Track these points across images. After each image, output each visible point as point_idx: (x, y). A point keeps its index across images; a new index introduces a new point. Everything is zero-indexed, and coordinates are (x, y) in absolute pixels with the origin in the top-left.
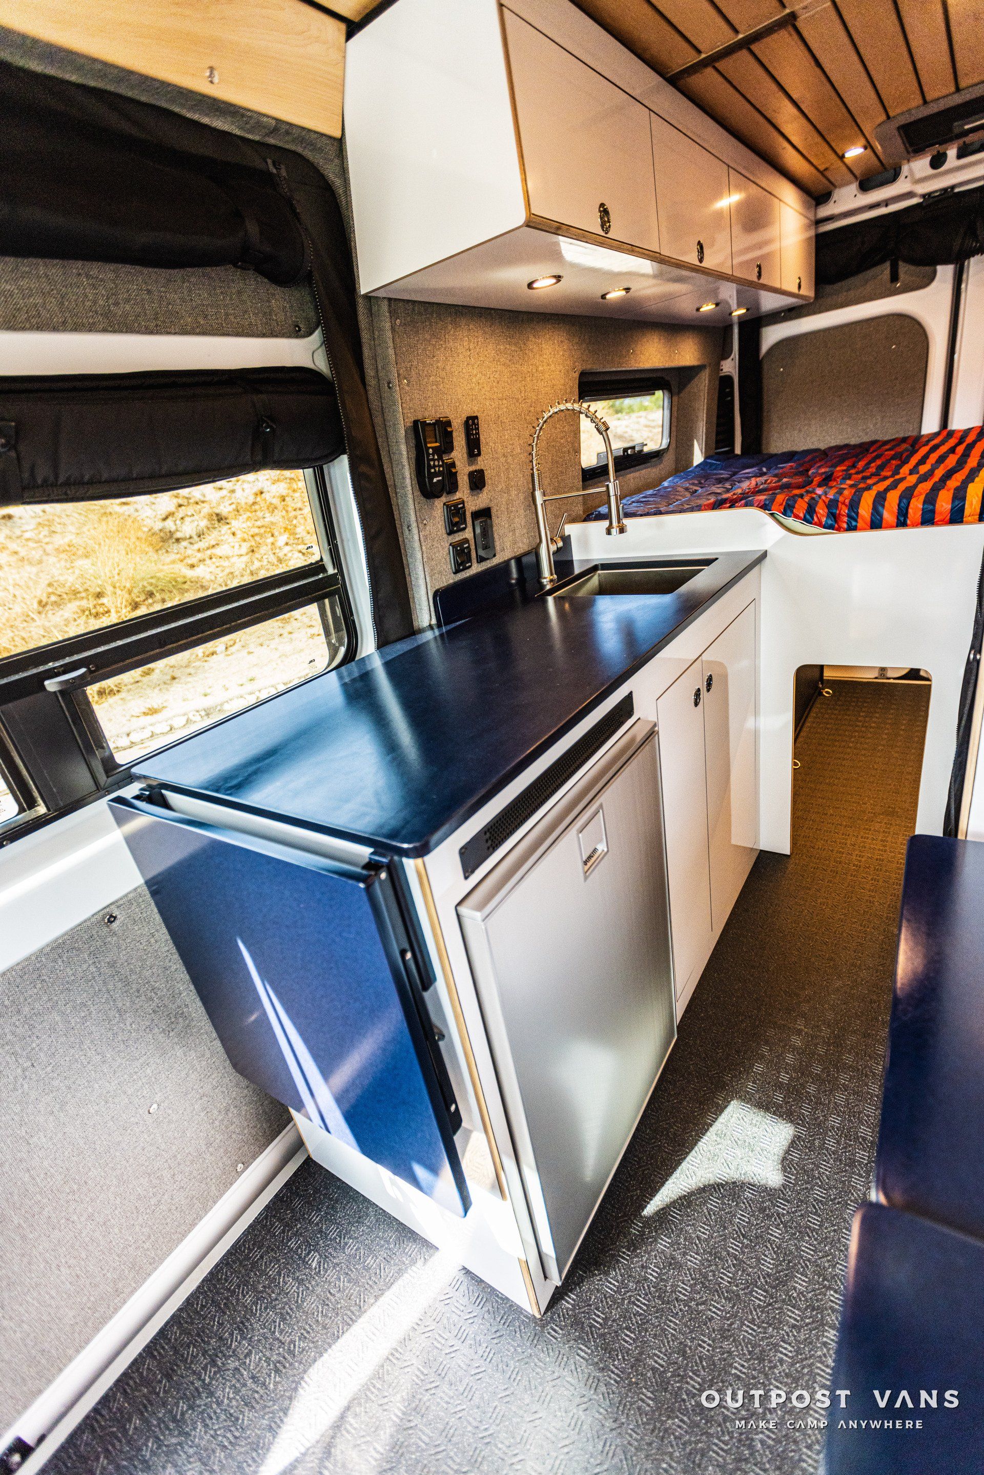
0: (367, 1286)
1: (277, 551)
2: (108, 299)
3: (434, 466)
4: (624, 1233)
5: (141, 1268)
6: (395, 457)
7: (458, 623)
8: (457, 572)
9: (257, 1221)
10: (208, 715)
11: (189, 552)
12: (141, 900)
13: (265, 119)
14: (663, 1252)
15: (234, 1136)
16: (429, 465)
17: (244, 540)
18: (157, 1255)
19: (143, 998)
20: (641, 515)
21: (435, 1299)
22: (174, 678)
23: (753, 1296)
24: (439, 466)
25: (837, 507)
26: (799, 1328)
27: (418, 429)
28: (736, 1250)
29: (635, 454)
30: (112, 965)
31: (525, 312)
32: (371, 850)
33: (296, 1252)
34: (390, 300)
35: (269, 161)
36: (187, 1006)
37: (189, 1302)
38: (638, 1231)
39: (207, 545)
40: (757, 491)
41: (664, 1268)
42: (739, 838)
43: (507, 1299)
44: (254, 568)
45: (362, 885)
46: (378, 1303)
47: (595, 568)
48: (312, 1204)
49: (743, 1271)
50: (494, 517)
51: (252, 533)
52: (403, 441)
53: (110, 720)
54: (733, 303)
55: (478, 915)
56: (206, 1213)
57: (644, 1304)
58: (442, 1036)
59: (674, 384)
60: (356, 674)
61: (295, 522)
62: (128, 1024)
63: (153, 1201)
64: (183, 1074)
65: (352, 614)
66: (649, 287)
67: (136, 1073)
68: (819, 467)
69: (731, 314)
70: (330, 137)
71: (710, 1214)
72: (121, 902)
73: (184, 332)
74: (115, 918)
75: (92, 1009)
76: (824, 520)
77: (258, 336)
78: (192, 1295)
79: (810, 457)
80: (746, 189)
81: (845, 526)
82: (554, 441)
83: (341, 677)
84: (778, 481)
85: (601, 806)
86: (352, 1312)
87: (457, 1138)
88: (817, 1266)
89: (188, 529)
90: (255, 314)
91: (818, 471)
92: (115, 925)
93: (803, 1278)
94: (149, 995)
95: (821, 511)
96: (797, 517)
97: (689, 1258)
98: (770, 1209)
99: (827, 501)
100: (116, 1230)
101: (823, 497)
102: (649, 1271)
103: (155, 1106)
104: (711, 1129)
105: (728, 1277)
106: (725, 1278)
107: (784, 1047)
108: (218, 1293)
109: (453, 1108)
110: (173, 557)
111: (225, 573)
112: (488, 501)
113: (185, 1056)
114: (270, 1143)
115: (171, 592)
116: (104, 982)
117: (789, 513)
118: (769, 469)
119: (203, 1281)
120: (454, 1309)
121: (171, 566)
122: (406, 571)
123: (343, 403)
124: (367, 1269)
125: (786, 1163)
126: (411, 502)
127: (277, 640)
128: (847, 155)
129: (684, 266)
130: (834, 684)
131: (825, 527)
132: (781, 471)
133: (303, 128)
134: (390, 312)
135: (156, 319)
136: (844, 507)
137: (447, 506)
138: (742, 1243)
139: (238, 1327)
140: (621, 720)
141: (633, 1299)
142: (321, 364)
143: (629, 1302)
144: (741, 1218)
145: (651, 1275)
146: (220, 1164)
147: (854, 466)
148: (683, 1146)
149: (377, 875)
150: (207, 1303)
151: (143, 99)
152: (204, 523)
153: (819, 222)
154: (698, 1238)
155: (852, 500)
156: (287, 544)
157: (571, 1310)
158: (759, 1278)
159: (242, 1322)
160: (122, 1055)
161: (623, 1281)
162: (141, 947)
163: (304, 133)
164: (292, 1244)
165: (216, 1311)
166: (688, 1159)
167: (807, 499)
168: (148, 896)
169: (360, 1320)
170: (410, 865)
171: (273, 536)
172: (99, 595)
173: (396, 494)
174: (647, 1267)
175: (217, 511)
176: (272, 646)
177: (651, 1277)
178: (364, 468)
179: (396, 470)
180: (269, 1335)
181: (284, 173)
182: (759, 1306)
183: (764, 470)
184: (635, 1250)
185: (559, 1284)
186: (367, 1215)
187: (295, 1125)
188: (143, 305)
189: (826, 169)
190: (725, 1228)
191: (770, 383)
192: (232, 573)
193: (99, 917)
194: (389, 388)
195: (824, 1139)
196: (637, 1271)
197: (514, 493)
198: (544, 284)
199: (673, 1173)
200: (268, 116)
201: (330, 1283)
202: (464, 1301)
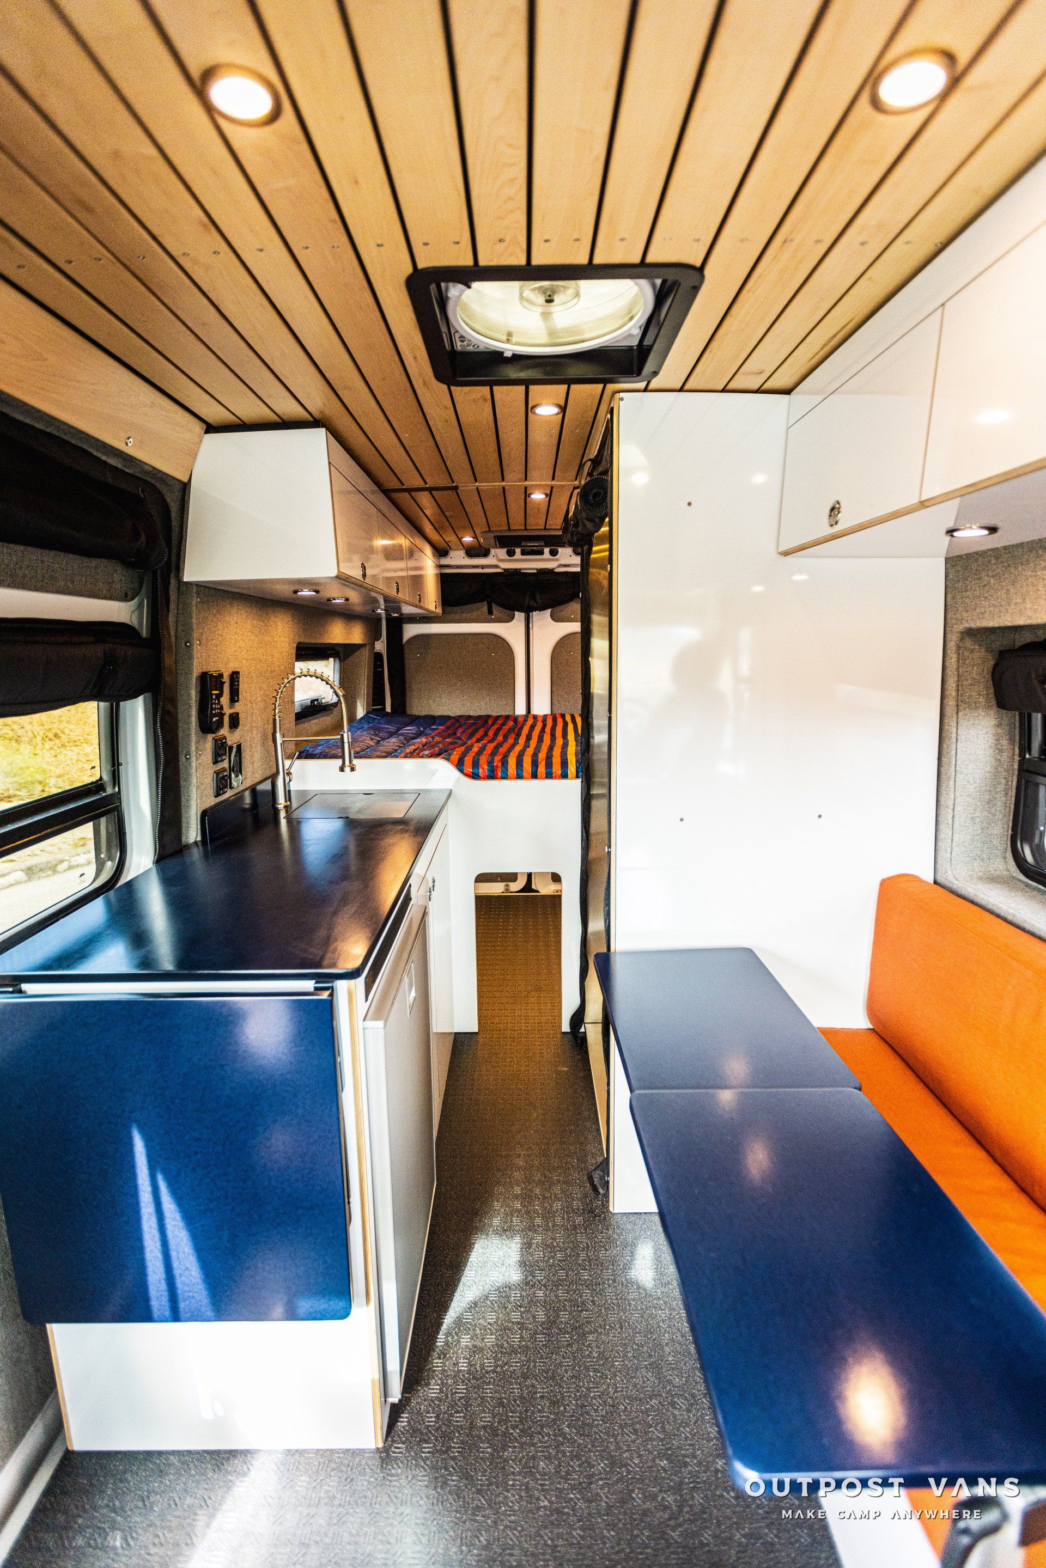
3: (215, 709)
4: (433, 1349)
8: (217, 795)
13: (146, 467)
14: (467, 1346)
16: (212, 707)
23: (537, 1341)
24: (218, 709)
26: (570, 1345)
27: (204, 679)
29: (319, 704)
31: (270, 600)
32: (314, 981)
34: (197, 585)
35: (140, 489)
41: (471, 1357)
43: (348, 1450)
49: (526, 1329)
50: (242, 752)
52: (194, 687)
57: (463, 1389)
59: (344, 655)
65: (125, 831)
69: (379, 612)
70: (179, 481)
73: (58, 591)
77: (102, 598)
90: (103, 583)
97: (486, 1340)
102: (460, 1365)
105: (517, 1338)
106: (516, 1340)
107: (512, 1169)
112: (239, 738)
118: (424, 729)
122: (180, 792)
126: (193, 737)
128: (463, 538)
132: (436, 731)
133: (167, 475)
137: (215, 740)
138: (521, 1312)
141: (454, 1391)
142: (137, 622)
143: (451, 1395)
145: (462, 1366)
153: (441, 566)
154: (490, 1324)
157: (407, 1425)
161: (442, 1382)
163: (164, 476)
166: (465, 1274)
170: (343, 988)
173: (178, 728)
174: (457, 1363)
177: (462, 1368)
179: (181, 708)
181: (147, 497)
182: (543, 1345)
183: (422, 729)
184: (445, 1356)
189: (449, 541)
191: (411, 663)
194: (187, 646)
196: (450, 1370)
197: (255, 732)
200: (149, 465)
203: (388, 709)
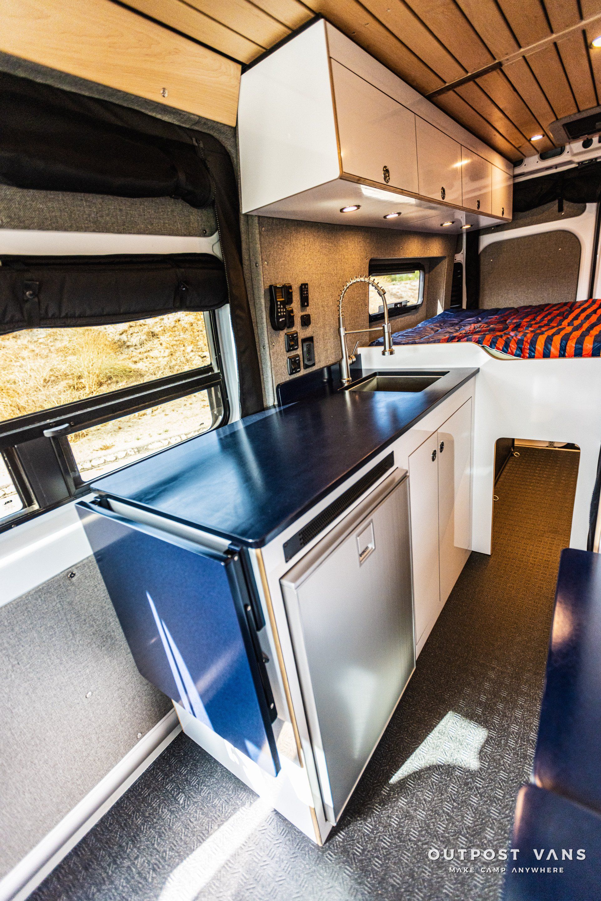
0: (214, 818)
1: (186, 355)
2: (97, 213)
3: (281, 312)
4: (378, 794)
5: (74, 796)
6: (257, 306)
7: (290, 405)
8: (291, 374)
9: (148, 771)
10: (139, 451)
11: (134, 354)
12: (90, 564)
13: (192, 116)
14: (402, 808)
15: (137, 715)
16: (277, 311)
17: (167, 348)
18: (85, 789)
19: (88, 625)
20: (404, 344)
21: (256, 829)
22: (120, 428)
23: (458, 841)
24: (283, 312)
25: (523, 344)
27: (272, 291)
28: (449, 810)
29: (402, 307)
30: (70, 603)
31: (338, 225)
32: (230, 542)
33: (170, 793)
34: (259, 217)
35: (194, 139)
36: (114, 631)
37: (103, 821)
38: (386, 793)
39: (145, 350)
40: (474, 332)
41: (402, 818)
42: (459, 542)
43: (301, 832)
44: (172, 364)
45: (223, 564)
46: (219, 830)
47: (375, 374)
48: (182, 762)
49: (453, 824)
50: (315, 342)
51: (171, 344)
52: (263, 297)
53: (81, 452)
54: (464, 222)
55: (293, 585)
56: (117, 763)
57: (388, 841)
58: (267, 660)
59: (426, 267)
60: (228, 433)
61: (198, 338)
62: (77, 640)
63: (85, 754)
64: (108, 674)
65: (227, 397)
66: (413, 212)
67: (80, 672)
68: (513, 319)
69: (461, 228)
70: (229, 127)
71: (433, 785)
72: (79, 565)
73: (139, 232)
74: (74, 574)
75: (56, 630)
76: (514, 351)
77: (181, 235)
78: (104, 816)
79: (507, 313)
80: (471, 158)
81: (527, 355)
82: (353, 298)
83: (218, 435)
84: (487, 327)
85: (372, 521)
86: (203, 834)
87: (274, 725)
88: (500, 823)
89: (134, 340)
90: (181, 224)
91: (512, 321)
92: (74, 579)
93: (491, 831)
94: (91, 623)
95: (513, 346)
96: (498, 349)
97: (418, 813)
98: (471, 784)
99: (516, 340)
100: (61, 771)
101: (514, 338)
102: (392, 820)
103: (90, 693)
104: (435, 729)
105: (443, 827)
106: (441, 827)
107: (484, 678)
108: (121, 816)
109: (272, 706)
110: (124, 356)
111: (154, 367)
112: (312, 333)
113: (111, 662)
114: (159, 721)
115: (122, 377)
116: (65, 614)
117: (493, 346)
118: (482, 318)
119: (112, 808)
120: (267, 837)
121: (123, 362)
122: (261, 372)
123: (229, 274)
124: (214, 806)
125: (482, 754)
126: (266, 333)
127: (183, 408)
128: (532, 139)
129: (433, 201)
130: (521, 449)
131: (515, 356)
132: (490, 320)
133: (214, 122)
134: (259, 223)
135: (124, 225)
136: (527, 344)
137: (288, 335)
138: (453, 805)
139: (132, 839)
140: (387, 468)
141: (381, 838)
142: (217, 252)
143: (379, 840)
144: (453, 788)
145: (394, 822)
146: (127, 732)
147: (534, 319)
148: (417, 739)
149: (232, 558)
150: (113, 822)
151: (125, 105)
152: (144, 337)
153: (515, 176)
154: (425, 800)
155: (532, 340)
156: (192, 351)
157: (342, 842)
158: (463, 829)
159: (134, 836)
160: (72, 660)
161: (376, 825)
162: (89, 593)
163: (215, 124)
164: (169, 787)
165: (119, 828)
166: (420, 747)
167: (504, 338)
168: (95, 562)
169: (208, 840)
170: (253, 552)
171: (184, 346)
172: (79, 377)
173: (257, 327)
174: (391, 817)
175: (152, 331)
176: (179, 412)
177: (393, 824)
178: (238, 312)
179: (258, 313)
180: (150, 846)
181: (202, 145)
183: (480, 319)
184: (384, 806)
185: (335, 825)
186: (216, 771)
187: (175, 710)
188: (117, 217)
189: (520, 147)
190: (442, 794)
191: (485, 267)
192: (159, 367)
193: (65, 573)
194: (256, 266)
195: (507, 740)
196: (384, 819)
197: (327, 328)
198: (350, 210)
199: (410, 756)
200: (194, 115)
201: (191, 814)
202: (275, 832)
203: (464, 307)
